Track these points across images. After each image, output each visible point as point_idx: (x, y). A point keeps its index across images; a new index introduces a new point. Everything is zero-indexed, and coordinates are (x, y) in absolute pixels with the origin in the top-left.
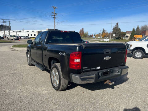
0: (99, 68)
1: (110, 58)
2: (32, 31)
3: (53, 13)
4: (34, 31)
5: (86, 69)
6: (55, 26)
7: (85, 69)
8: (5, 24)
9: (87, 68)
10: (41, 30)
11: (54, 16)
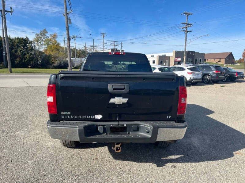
0: (99, 117)
1: (125, 100)
2: (152, 56)
3: (185, 23)
4: (153, 56)
5: (67, 115)
6: (186, 46)
7: (65, 115)
8: (116, 47)
9: (69, 113)
10: (164, 54)
11: (185, 29)
